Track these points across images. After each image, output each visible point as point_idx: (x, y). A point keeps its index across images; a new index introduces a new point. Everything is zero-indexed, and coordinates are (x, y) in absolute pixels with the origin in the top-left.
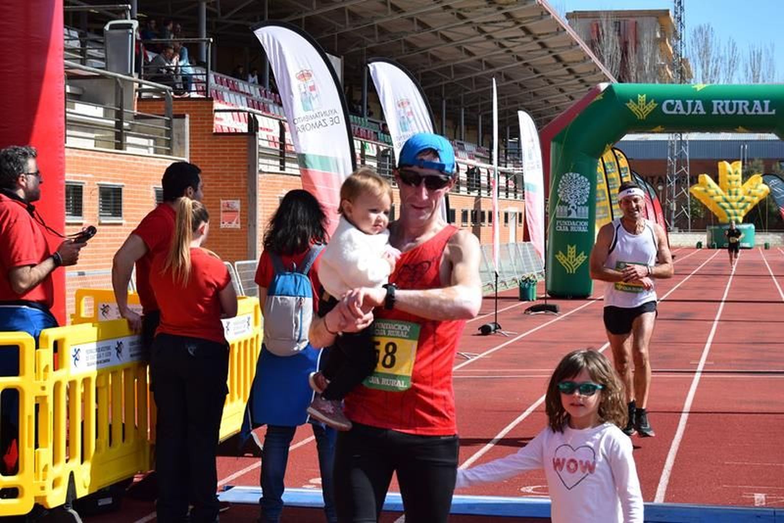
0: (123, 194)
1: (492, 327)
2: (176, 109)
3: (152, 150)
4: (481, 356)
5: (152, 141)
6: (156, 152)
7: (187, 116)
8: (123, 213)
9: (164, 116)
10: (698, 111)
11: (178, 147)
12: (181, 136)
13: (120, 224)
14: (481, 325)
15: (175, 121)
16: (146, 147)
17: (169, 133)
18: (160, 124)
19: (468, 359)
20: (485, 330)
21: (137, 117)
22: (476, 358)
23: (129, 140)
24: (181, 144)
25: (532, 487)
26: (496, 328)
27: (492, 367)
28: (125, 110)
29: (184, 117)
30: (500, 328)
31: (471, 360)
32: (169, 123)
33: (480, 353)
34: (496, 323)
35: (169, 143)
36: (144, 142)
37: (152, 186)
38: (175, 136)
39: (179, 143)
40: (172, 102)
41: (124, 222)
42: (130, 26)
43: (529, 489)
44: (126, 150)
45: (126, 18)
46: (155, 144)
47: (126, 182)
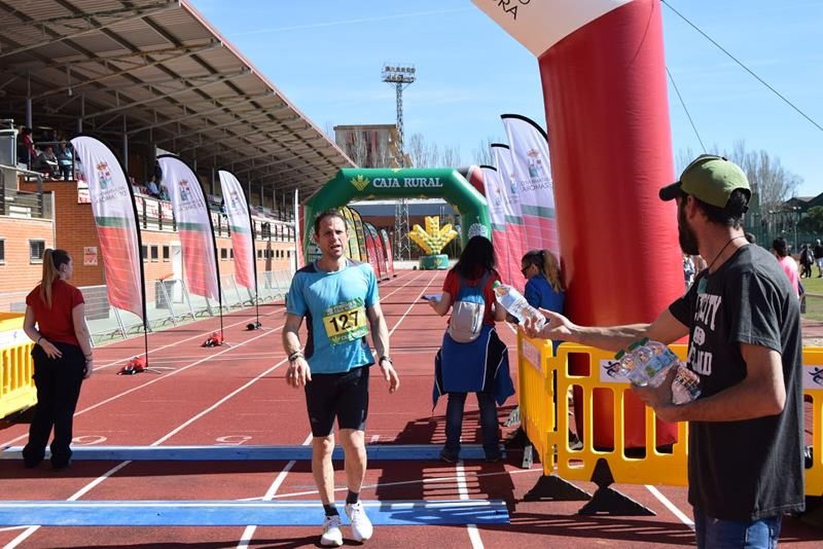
0: (5, 244)
1: (255, 325)
2: (45, 187)
3: (29, 215)
4: (240, 345)
5: (29, 210)
6: (32, 216)
7: (53, 192)
8: (5, 257)
9: (36, 192)
10: (383, 185)
11: (47, 213)
12: (49, 205)
13: (3, 265)
14: (248, 324)
15: (45, 196)
16: (25, 213)
17: (40, 203)
18: (34, 198)
19: (230, 347)
20: (251, 327)
21: (19, 193)
22: (236, 346)
23: (12, 208)
24: (49, 210)
25: (225, 438)
26: (258, 326)
27: (244, 352)
28: (6, 189)
29: (50, 193)
30: (261, 325)
31: (233, 347)
32: (40, 197)
33: (241, 342)
34: (258, 322)
35: (41, 210)
36: (24, 210)
37: (28, 239)
38: (44, 205)
39: (48, 210)
40: (42, 183)
41: (5, 262)
42: (12, 133)
43: (221, 439)
44: (9, 215)
45: (10, 128)
46: (32, 211)
47: (7, 236)
